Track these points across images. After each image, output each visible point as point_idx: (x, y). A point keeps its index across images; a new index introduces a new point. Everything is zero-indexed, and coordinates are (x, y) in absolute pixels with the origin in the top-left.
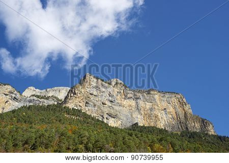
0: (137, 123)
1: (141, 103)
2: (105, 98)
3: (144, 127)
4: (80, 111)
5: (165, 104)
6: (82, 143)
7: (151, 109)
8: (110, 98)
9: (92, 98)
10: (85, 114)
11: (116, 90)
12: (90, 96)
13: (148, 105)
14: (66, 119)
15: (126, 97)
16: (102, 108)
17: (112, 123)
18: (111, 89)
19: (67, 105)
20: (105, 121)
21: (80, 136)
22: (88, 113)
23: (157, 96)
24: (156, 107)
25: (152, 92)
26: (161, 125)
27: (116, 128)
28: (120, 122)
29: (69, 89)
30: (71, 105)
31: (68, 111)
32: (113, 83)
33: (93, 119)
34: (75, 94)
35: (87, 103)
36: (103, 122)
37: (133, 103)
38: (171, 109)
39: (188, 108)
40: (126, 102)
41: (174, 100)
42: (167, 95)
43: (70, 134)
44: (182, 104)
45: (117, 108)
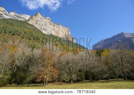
0: (52, 34)
1: (55, 28)
2: (43, 23)
3: (54, 36)
4: (33, 25)
5: (63, 30)
6: (32, 37)
7: (58, 31)
8: (45, 24)
9: (39, 22)
10: (35, 27)
11: (48, 21)
12: (38, 21)
13: (57, 29)
14: (28, 27)
15: (51, 25)
16: (42, 26)
17: (44, 32)
18: (46, 20)
19: (29, 22)
20: (42, 31)
21: (32, 34)
22: (36, 27)
23: (61, 27)
24: (60, 30)
25: (60, 25)
26: (60, 36)
27: (45, 34)
28: (47, 32)
29: (30, 16)
30: (30, 23)
31: (29, 24)
32: (47, 19)
33: (38, 29)
34: (32, 19)
35: (36, 23)
36: (41, 31)
37: (53, 27)
38: (64, 32)
39: (69, 33)
40: (50, 26)
41: (66, 29)
42: (64, 27)
43: (28, 33)
44: (68, 31)
45: (47, 27)
